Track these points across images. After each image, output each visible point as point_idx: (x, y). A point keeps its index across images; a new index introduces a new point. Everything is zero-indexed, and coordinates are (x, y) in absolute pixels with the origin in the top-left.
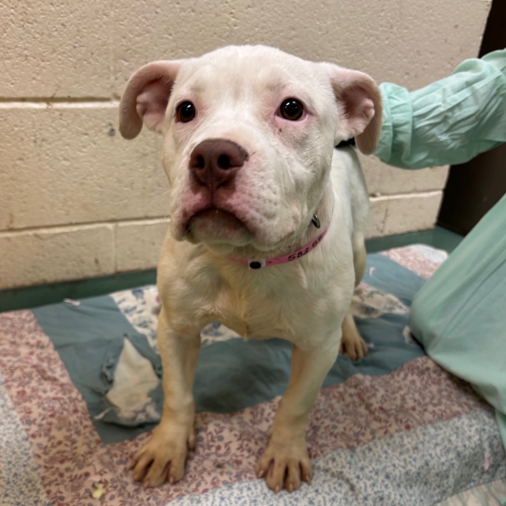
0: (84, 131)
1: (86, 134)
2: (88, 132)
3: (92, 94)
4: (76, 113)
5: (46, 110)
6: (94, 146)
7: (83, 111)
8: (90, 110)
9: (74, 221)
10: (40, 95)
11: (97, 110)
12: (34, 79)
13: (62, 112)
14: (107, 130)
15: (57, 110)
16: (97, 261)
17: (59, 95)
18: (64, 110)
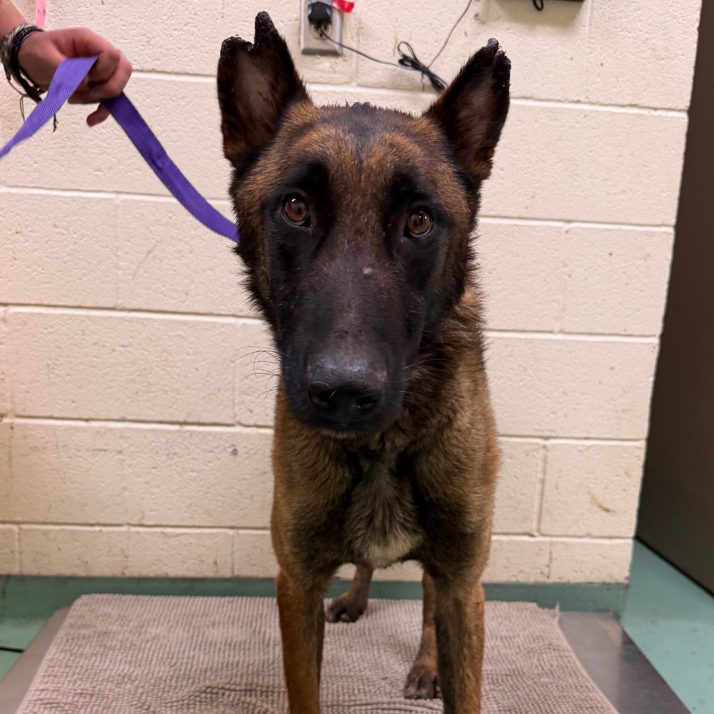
0: (211, 449)
1: (212, 452)
2: (214, 450)
3: (217, 420)
4: (204, 435)
5: (179, 431)
6: (219, 462)
7: (210, 433)
8: (217, 433)
9: (197, 524)
10: (175, 419)
11: (222, 433)
12: (171, 407)
13: (192, 433)
14: (230, 450)
15: (188, 431)
16: (216, 563)
17: (190, 420)
18: (194, 432)
